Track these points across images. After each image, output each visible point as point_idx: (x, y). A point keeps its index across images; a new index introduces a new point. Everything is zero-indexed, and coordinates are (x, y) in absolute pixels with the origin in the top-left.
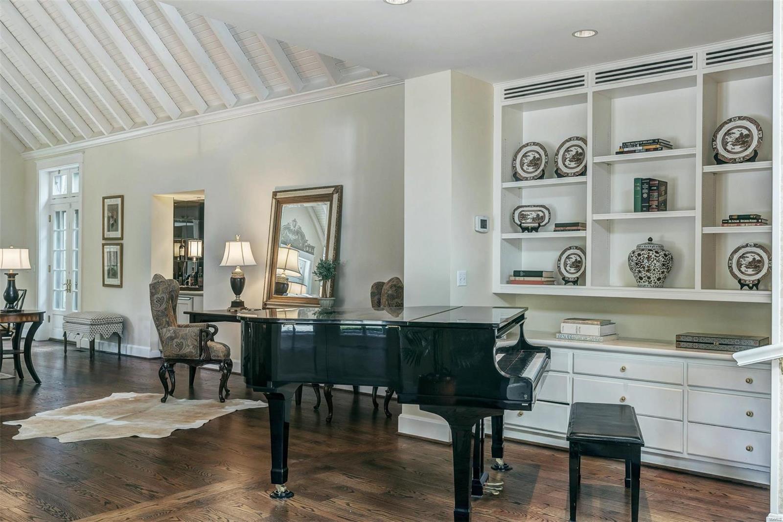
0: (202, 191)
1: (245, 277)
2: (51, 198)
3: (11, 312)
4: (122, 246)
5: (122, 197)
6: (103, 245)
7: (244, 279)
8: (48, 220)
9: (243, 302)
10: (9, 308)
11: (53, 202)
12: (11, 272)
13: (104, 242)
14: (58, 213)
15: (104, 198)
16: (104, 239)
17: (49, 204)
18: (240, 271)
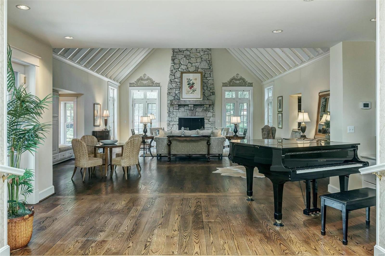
0: (300, 94)
1: (306, 126)
2: (269, 97)
3: (235, 136)
4: (282, 114)
5: (282, 97)
6: (278, 113)
7: (306, 127)
8: (268, 105)
9: (306, 136)
10: (235, 135)
11: (269, 99)
12: (236, 124)
13: (278, 112)
14: (270, 102)
15: (278, 97)
16: (278, 111)
17: (268, 99)
18: (304, 124)
